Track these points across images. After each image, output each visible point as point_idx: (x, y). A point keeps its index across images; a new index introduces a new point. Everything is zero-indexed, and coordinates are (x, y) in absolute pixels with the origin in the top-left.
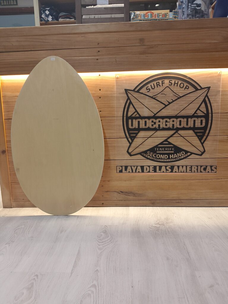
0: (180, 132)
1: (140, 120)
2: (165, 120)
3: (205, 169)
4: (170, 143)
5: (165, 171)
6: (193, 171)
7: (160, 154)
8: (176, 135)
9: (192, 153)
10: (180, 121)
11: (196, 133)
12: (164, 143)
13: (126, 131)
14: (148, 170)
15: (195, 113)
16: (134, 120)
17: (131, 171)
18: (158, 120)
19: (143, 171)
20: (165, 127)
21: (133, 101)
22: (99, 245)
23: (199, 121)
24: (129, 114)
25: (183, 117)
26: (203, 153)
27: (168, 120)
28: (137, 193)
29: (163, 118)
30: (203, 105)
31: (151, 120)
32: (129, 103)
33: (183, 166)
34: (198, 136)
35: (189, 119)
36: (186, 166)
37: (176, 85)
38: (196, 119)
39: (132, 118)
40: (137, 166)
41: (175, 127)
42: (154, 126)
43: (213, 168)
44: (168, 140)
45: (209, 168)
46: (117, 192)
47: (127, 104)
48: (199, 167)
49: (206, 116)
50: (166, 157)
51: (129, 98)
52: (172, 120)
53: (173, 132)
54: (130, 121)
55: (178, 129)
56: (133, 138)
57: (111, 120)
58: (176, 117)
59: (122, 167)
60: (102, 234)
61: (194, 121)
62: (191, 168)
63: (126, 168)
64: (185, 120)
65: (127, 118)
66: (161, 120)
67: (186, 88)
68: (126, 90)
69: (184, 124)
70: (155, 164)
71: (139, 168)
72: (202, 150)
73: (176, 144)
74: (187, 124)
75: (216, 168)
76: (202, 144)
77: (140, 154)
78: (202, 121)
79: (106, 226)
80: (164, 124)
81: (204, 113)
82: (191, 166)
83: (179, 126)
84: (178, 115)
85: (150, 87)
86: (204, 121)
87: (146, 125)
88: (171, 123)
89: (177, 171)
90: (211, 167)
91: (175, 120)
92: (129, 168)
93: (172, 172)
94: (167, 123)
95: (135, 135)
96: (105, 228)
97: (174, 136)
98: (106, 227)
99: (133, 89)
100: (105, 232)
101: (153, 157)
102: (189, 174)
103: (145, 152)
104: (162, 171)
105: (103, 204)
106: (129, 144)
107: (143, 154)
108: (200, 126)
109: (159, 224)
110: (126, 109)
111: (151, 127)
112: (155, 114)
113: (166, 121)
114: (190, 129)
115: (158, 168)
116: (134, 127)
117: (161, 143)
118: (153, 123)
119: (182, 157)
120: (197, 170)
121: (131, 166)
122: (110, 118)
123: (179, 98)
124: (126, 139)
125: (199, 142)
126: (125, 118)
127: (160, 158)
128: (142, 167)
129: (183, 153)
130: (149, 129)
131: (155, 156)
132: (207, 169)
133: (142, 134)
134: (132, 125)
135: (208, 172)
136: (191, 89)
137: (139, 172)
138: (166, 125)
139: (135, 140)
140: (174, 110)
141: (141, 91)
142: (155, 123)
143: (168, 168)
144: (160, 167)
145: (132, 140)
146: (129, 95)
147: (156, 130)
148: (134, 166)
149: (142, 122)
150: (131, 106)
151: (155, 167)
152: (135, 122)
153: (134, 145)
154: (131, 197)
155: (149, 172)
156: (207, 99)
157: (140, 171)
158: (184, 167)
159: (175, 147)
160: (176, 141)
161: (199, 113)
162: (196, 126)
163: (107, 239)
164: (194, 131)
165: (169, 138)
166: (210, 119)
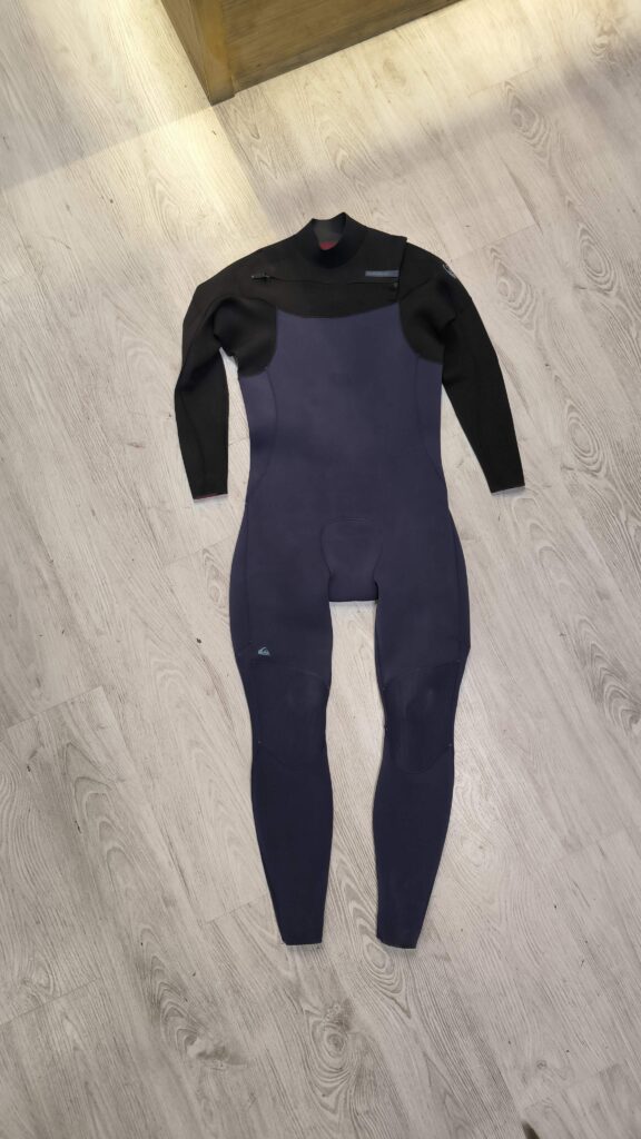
22: (534, 146)
60: (517, 111)
79: (507, 83)
96: (510, 90)
98: (509, 87)
100: (518, 103)
109: (605, 33)
163: (535, 125)
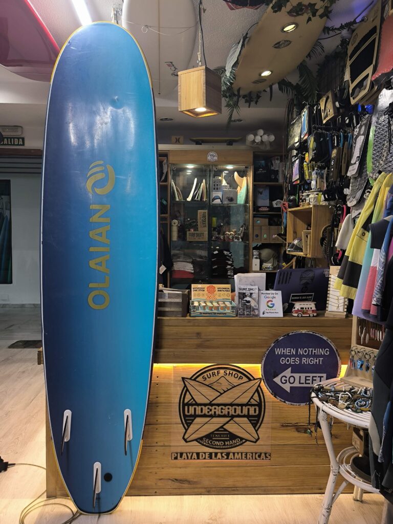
0: (235, 419)
1: (196, 407)
2: (220, 407)
3: (259, 456)
4: (225, 430)
5: (221, 458)
6: (248, 458)
7: (216, 440)
8: (232, 422)
9: (247, 440)
10: (235, 409)
11: (250, 421)
12: (220, 429)
13: (182, 417)
14: (204, 456)
15: (249, 401)
16: (190, 407)
17: (186, 458)
18: (213, 407)
19: (198, 458)
20: (220, 413)
21: (190, 388)
23: (253, 409)
24: (186, 401)
25: (238, 405)
26: (257, 440)
27: (223, 407)
28: (192, 481)
29: (218, 405)
30: (256, 394)
31: (207, 407)
32: (186, 390)
33: (238, 453)
34: (252, 424)
35: (244, 407)
36: (242, 453)
37: (231, 375)
38: (250, 407)
39: (188, 405)
40: (193, 453)
41: (230, 414)
42: (210, 413)
43: (267, 456)
44: (224, 427)
45: (263, 455)
46: (172, 480)
47: (184, 391)
48: (254, 454)
49: (259, 405)
50: (222, 443)
51: (185, 386)
52: (227, 407)
53: (228, 419)
54: (186, 407)
55: (233, 417)
56: (189, 425)
57: (167, 406)
58: (231, 405)
59: (177, 453)
61: (248, 409)
62: (246, 455)
63: (181, 454)
64: (240, 407)
65: (184, 405)
66: (217, 407)
67: (240, 378)
68: (183, 379)
69: (239, 412)
70: (211, 450)
71: (195, 454)
72: (257, 437)
73: (231, 430)
74: (242, 412)
75: (270, 455)
76: (256, 431)
77: (196, 440)
78: (255, 409)
80: (220, 410)
81: (257, 402)
82: (247, 453)
83: (234, 414)
84: (233, 403)
85: (206, 376)
86: (257, 409)
87: (202, 412)
88: (227, 410)
89: (233, 458)
90: (265, 454)
91: (230, 407)
92: (184, 455)
93: (227, 458)
94: (222, 410)
95: (191, 421)
97: (230, 422)
99: (189, 377)
101: (208, 443)
102: (244, 461)
103: (201, 438)
104: (218, 458)
105: (156, 492)
106: (184, 431)
107: (199, 440)
108: (254, 414)
110: (183, 396)
111: (207, 413)
112: (211, 402)
113: (222, 409)
114: (244, 416)
115: (213, 454)
116: (190, 414)
117: (217, 430)
118: (209, 410)
119: (238, 444)
120: (252, 456)
121: (186, 453)
122: (166, 404)
123: (233, 387)
124: (182, 425)
125: (253, 429)
126: (181, 404)
127: (215, 445)
128: (198, 454)
129: (238, 440)
130: (205, 416)
131: (211, 442)
132: (262, 456)
133: (198, 420)
134: (188, 412)
135: (263, 459)
136: (245, 379)
137: (194, 459)
138: (222, 412)
139: (192, 426)
140: (230, 398)
141: (197, 380)
142: (211, 410)
143: (223, 455)
144: (216, 454)
145: (189, 427)
146: (186, 383)
147: (211, 416)
148: (190, 453)
149: (198, 409)
150: (188, 393)
151: (211, 454)
152: (192, 409)
153: (190, 430)
154: (186, 485)
155: (205, 459)
156: (259, 389)
157: (196, 458)
158: (240, 454)
159: (230, 433)
160: (232, 428)
161: (253, 402)
162: (250, 414)
164: (248, 419)
165: (225, 424)
166: (263, 407)
